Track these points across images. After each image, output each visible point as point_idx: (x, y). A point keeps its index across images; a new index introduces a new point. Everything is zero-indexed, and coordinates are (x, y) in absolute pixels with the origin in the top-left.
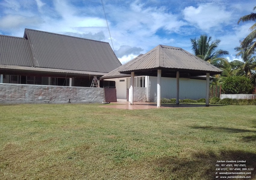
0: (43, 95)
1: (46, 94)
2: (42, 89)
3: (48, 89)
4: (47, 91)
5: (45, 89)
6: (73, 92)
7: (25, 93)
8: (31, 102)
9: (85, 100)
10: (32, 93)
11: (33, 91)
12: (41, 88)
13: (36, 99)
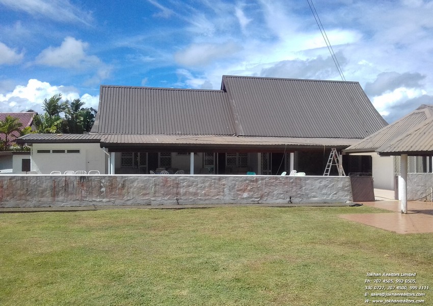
0: (250, 191)
1: (253, 190)
2: (247, 182)
3: (257, 180)
4: (255, 184)
5: (253, 181)
6: (296, 186)
7: (224, 188)
8: (232, 201)
9: (317, 197)
10: (233, 188)
11: (235, 186)
12: (246, 180)
13: (240, 197)
